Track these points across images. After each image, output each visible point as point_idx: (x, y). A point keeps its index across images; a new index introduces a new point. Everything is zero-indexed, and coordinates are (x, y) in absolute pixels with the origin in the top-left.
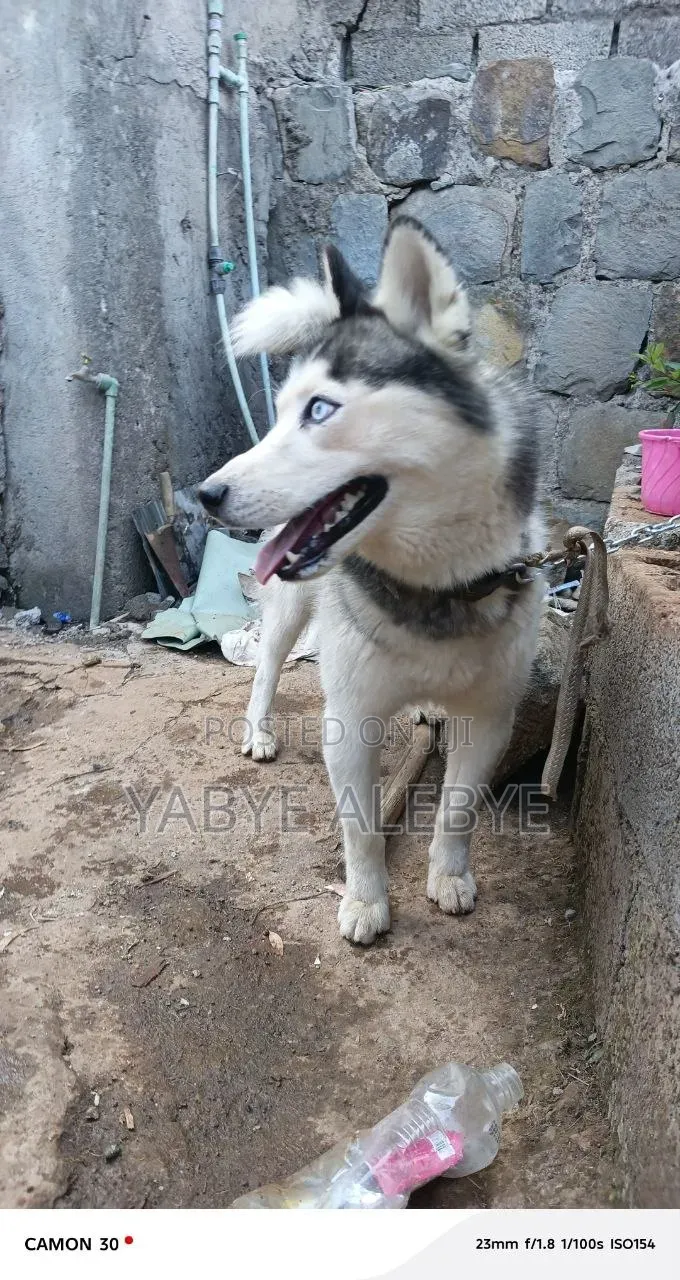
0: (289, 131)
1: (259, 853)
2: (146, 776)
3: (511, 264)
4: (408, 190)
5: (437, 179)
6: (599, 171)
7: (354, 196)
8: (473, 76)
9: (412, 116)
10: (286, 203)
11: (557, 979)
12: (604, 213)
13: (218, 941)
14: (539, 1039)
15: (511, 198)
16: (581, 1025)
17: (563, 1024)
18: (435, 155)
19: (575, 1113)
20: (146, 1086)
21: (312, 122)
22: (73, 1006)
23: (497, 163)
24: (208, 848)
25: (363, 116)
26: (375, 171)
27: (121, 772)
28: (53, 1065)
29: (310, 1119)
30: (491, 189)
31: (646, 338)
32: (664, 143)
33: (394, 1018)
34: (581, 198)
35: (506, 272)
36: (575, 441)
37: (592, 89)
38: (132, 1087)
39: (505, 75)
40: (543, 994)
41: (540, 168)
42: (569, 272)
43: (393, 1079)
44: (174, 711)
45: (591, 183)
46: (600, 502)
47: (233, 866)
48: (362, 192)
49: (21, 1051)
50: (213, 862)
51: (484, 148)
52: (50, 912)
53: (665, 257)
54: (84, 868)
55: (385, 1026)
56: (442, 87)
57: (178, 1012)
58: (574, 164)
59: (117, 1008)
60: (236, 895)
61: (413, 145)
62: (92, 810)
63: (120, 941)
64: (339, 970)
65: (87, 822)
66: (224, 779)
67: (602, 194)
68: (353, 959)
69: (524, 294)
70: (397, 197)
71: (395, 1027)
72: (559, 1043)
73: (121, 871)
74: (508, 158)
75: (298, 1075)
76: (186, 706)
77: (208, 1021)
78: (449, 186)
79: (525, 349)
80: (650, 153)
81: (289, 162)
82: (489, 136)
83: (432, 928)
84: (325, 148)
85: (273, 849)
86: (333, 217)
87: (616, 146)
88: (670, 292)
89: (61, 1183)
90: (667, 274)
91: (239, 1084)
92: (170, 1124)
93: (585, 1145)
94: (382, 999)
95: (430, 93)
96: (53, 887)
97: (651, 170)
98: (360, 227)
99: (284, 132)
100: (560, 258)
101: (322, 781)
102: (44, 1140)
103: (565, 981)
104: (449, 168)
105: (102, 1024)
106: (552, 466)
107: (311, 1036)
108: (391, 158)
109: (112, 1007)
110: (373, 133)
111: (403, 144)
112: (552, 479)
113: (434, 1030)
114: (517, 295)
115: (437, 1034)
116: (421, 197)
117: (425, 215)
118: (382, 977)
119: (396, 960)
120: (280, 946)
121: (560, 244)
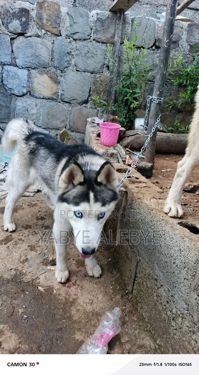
1: (23, 262)
3: (52, 63)
4: (17, 35)
5: (26, 33)
6: (75, 40)
8: (36, 3)
9: (17, 12)
11: (114, 279)
12: (77, 52)
13: (25, 294)
14: (115, 296)
15: (50, 43)
16: (123, 289)
17: (119, 290)
18: (25, 25)
19: (130, 312)
20: (28, 345)
23: (45, 32)
24: (7, 265)
26: (5, 27)
30: (44, 39)
31: (90, 89)
32: (92, 35)
33: (80, 300)
34: (70, 47)
35: (50, 65)
36: (74, 116)
37: (72, 15)
40: (112, 283)
41: (58, 36)
42: (69, 68)
43: (88, 318)
45: (73, 43)
46: (81, 133)
47: (18, 269)
48: (1, 34)
50: (11, 269)
51: (41, 27)
53: (94, 67)
55: (79, 304)
56: (27, 5)
57: (25, 320)
58: (68, 37)
59: (7, 325)
60: (23, 278)
61: (17, 21)
64: (61, 292)
66: (2, 241)
67: (76, 47)
68: (64, 288)
69: (56, 73)
70: (13, 37)
71: (82, 304)
72: (120, 295)
74: (49, 31)
75: (65, 326)
77: (35, 319)
78: (30, 36)
79: (58, 89)
80: (89, 37)
82: (42, 23)
83: (79, 273)
85: (27, 260)
87: (79, 33)
88: (96, 77)
90: (94, 72)
91: (51, 334)
93: (136, 319)
94: (75, 297)
95: (22, 6)
97: (89, 42)
98: (2, 45)
100: (66, 64)
101: (32, 234)
103: (116, 279)
104: (30, 30)
105: (6, 332)
106: (67, 123)
107: (63, 314)
108: (11, 24)
109: (6, 326)
110: (3, 15)
111: (14, 20)
112: (68, 126)
113: (91, 301)
114: (54, 73)
115: (92, 302)
116: (21, 38)
117: (23, 44)
118: (73, 290)
119: (74, 285)
120: (43, 290)
121: (66, 59)
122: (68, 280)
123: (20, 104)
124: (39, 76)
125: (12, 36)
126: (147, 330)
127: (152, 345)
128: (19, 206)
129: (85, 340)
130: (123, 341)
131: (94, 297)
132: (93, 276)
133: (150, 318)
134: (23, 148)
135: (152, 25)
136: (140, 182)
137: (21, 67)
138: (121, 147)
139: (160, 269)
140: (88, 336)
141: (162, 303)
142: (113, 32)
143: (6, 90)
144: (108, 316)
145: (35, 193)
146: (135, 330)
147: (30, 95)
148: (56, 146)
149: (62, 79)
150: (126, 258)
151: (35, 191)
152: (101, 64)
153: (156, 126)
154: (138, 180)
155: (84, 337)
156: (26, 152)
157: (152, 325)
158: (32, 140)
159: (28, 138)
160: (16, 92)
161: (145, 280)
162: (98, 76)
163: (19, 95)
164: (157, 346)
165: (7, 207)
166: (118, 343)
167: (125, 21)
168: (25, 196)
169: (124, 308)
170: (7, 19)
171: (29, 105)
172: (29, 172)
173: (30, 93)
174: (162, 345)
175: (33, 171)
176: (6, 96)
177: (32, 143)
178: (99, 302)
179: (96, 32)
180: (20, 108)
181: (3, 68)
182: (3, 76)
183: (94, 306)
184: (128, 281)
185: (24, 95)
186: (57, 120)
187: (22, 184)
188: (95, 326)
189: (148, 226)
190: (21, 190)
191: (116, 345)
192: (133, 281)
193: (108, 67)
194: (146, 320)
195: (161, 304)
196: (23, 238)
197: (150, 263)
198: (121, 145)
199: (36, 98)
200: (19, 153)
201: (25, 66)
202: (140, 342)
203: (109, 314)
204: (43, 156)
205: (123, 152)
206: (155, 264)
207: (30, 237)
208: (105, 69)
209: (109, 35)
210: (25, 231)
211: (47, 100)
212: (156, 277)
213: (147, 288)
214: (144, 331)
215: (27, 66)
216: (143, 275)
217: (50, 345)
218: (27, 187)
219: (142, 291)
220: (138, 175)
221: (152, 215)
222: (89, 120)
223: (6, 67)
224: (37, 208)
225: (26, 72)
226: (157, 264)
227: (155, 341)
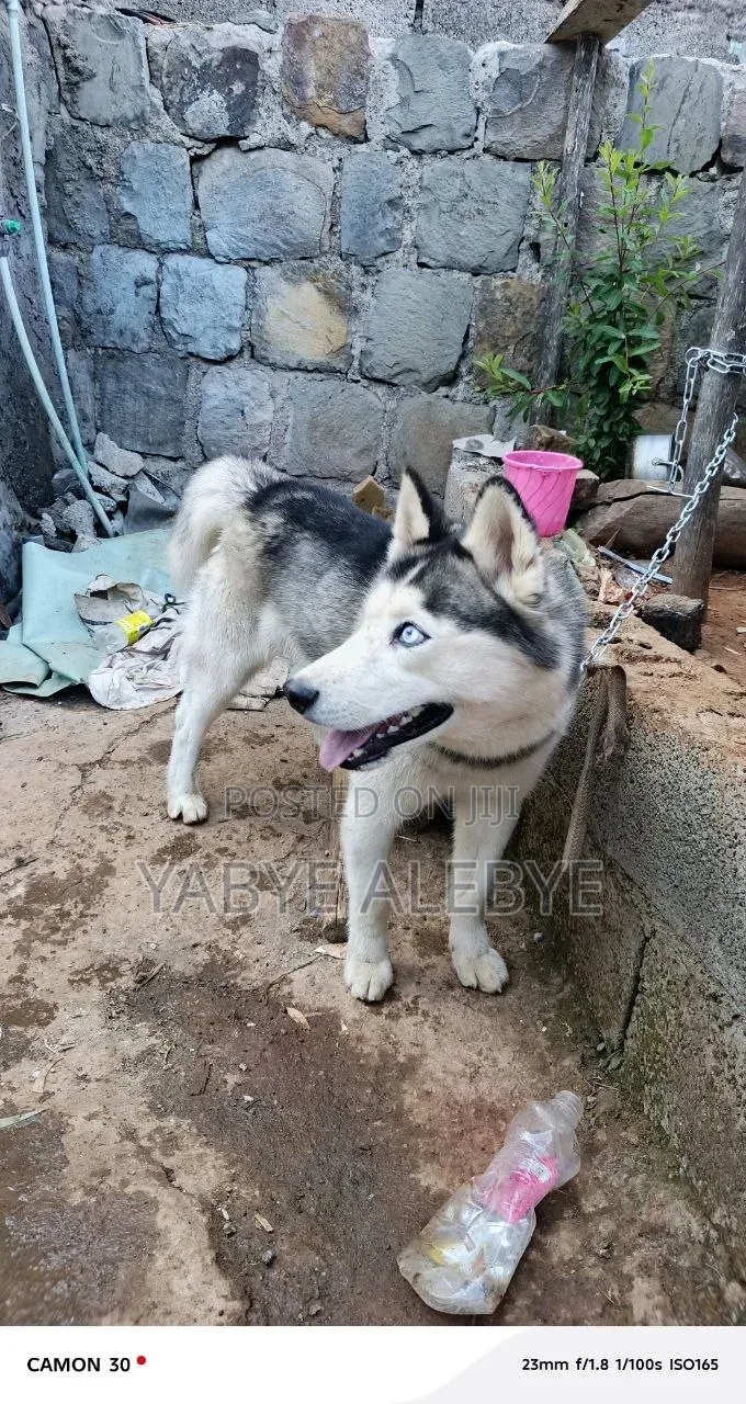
0: (67, 60)
1: (234, 926)
2: (78, 861)
3: (331, 241)
4: (213, 145)
5: (245, 138)
6: (418, 153)
7: (151, 147)
8: (281, 29)
9: (215, 63)
10: (65, 143)
11: (553, 1001)
12: (424, 198)
13: (243, 1028)
14: (559, 1057)
15: (325, 170)
16: (587, 1037)
17: (574, 1039)
18: (242, 110)
19: (614, 1115)
20: (261, 1188)
21: (96, 53)
22: (148, 1131)
23: (312, 130)
24: (183, 931)
25: (156, 54)
26: (173, 119)
27: (49, 862)
28: (170, 1195)
29: (412, 1176)
30: (305, 157)
31: (468, 331)
32: (480, 133)
33: (434, 1064)
34: (400, 180)
35: (326, 248)
36: (404, 431)
37: (409, 64)
38: (248, 1193)
39: (317, 33)
40: (547, 1016)
41: (357, 142)
42: (391, 256)
43: (461, 1122)
44: (74, 778)
45: (410, 166)
47: (217, 946)
48: (160, 142)
49: (130, 1190)
50: (195, 946)
51: (298, 112)
52: (64, 1039)
53: (485, 251)
54: (71, 982)
55: (430, 1075)
56: (248, 36)
57: (247, 1109)
58: (391, 143)
59: (190, 1121)
60: (235, 976)
61: (217, 96)
62: (42, 912)
63: (151, 1051)
64: (367, 1032)
65: (44, 929)
66: (164, 851)
67: (421, 178)
68: (375, 1018)
69: (346, 275)
70: (199, 152)
71: (440, 1075)
72: (578, 1058)
73: (109, 976)
74: (324, 126)
75: (381, 1140)
76: (84, 769)
77: (279, 1110)
78: (260, 148)
79: (349, 333)
80: (467, 143)
81: (67, 96)
82: (303, 98)
83: (428, 973)
84: (112, 86)
85: (245, 920)
86: (126, 167)
87: (432, 129)
88: (489, 286)
89: (241, 1298)
90: (485, 268)
91: (336, 1162)
92: (299, 1217)
93: (634, 1139)
94: (415, 1051)
95: (234, 41)
96: (51, 1010)
97: (468, 159)
98: (158, 182)
99: (60, 60)
100: (382, 241)
101: (262, 836)
102: (205, 1266)
103: (561, 1003)
104: (259, 127)
105: (186, 1141)
106: (381, 456)
107: (375, 1100)
108: (192, 108)
109: (185, 1123)
110: (168, 75)
111: (206, 93)
112: (382, 468)
113: (472, 1070)
114: (338, 275)
115: (477, 1072)
116: (227, 156)
117: (234, 177)
118: (407, 1030)
119: (411, 1010)
120: (304, 1021)
121: (381, 226)
122: (390, 994)
123: (217, 389)
124: (284, 287)
125: (195, 149)
126: (676, 1179)
127: (695, 1227)
128: (216, 741)
129: (451, 1191)
130: (588, 1208)
131: (482, 1058)
132: (478, 989)
133: (688, 1137)
134: (239, 535)
135: (711, 88)
136: (657, 659)
137: (224, 260)
138: (581, 543)
139: (729, 958)
140: (462, 1181)
141: (737, 1078)
142: (557, 118)
143: (171, 342)
144: (534, 1114)
145: (267, 700)
146: (633, 1173)
147: (252, 357)
148: (355, 530)
149: (367, 297)
150: (598, 929)
151: (270, 692)
152: (510, 237)
153: (723, 456)
154: (646, 652)
155: (450, 1184)
156: (249, 550)
157: (693, 1160)
158: (272, 509)
159: (257, 503)
160: (205, 348)
161: (674, 1001)
162: (498, 283)
163: (212, 358)
164: (714, 1234)
165: (177, 737)
166: (568, 1213)
167: (603, 78)
168: (233, 710)
169: (590, 1099)
170: (182, 90)
171: (248, 394)
172: (255, 622)
173: (252, 351)
174: (734, 1227)
175: (269, 618)
176: (171, 365)
177: (273, 520)
178: (502, 1074)
179: (497, 120)
180: (216, 403)
181: (161, 264)
182: (163, 293)
183: (484, 1085)
184: (604, 1007)
185: (230, 358)
186: (345, 445)
187: (232, 662)
188: (487, 1151)
189: (687, 808)
190: (228, 682)
191: (562, 1218)
192: (624, 1007)
193: (535, 247)
194: (675, 1142)
195: (732, 1080)
196: (233, 848)
197: (694, 940)
198: (581, 535)
199: (274, 367)
200: (227, 553)
201: (237, 253)
202: (649, 1215)
203: (538, 1109)
204: (307, 564)
205: (588, 558)
206: (713, 943)
207: (257, 844)
208: (525, 257)
209: (541, 132)
210: (238, 824)
211: (309, 376)
212: (713, 988)
213: (681, 1030)
214: (666, 1180)
215: (243, 254)
216: (665, 983)
217: (333, 1196)
218: (249, 673)
219: (659, 1040)
220: (650, 634)
221: (705, 766)
222: (460, 444)
223: (173, 261)
224: (277, 749)
225: (240, 274)
226: (721, 940)
227: (707, 1215)
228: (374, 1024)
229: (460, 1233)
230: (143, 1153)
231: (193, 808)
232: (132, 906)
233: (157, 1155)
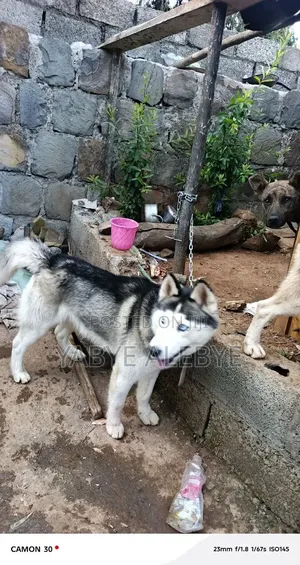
1: (59, 421)
3: (16, 118)
6: (52, 86)
12: (54, 104)
13: (82, 460)
15: (13, 88)
16: (189, 434)
17: (186, 435)
19: (207, 457)
20: (117, 514)
22: (72, 507)
23: (5, 71)
24: (43, 429)
28: (92, 526)
29: (158, 494)
30: (3, 82)
31: (75, 158)
32: (76, 81)
33: (148, 455)
34: (45, 96)
35: (14, 121)
36: (51, 197)
37: (46, 49)
38: (114, 517)
39: (5, 30)
40: (175, 429)
41: (25, 78)
42: (42, 126)
45: (48, 91)
46: (63, 220)
47: (57, 431)
50: (49, 433)
52: (24, 483)
53: (81, 127)
54: (13, 460)
55: (148, 458)
57: (99, 489)
58: (40, 80)
60: (69, 441)
63: (56, 479)
64: (123, 449)
66: (19, 397)
67: (53, 96)
69: (23, 132)
71: (152, 458)
72: (189, 441)
74: (11, 70)
75: (144, 485)
77: (109, 486)
79: (26, 156)
80: (72, 84)
82: (1, 58)
85: (62, 418)
87: (57, 77)
88: (83, 141)
90: (81, 134)
94: (140, 452)
96: (12, 474)
97: (72, 90)
100: (38, 120)
101: (53, 382)
103: (178, 424)
105: (86, 506)
106: (42, 206)
107: (136, 473)
109: (82, 500)
112: (43, 211)
113: (160, 454)
114: (19, 132)
118: (134, 445)
119: (133, 438)
120: (101, 451)
121: (38, 114)
122: (125, 434)
126: (231, 473)
127: (240, 485)
129: (171, 495)
130: (209, 488)
131: (161, 449)
133: (234, 460)
134: (48, 280)
135: (159, 75)
141: (251, 444)
142: (106, 79)
149: (33, 142)
152: (89, 124)
156: (53, 285)
157: (236, 467)
158: (60, 269)
159: (51, 265)
161: (225, 423)
162: (86, 140)
164: (246, 486)
167: (123, 67)
177: (62, 273)
179: (83, 77)
183: (166, 458)
184: (195, 424)
186: (25, 201)
192: (204, 424)
193: (100, 128)
194: (228, 462)
195: (249, 445)
196: (45, 390)
204: (82, 290)
208: (96, 131)
209: (101, 84)
211: (9, 173)
212: (240, 419)
222: (75, 202)
227: (243, 481)
228: (124, 446)
229: (182, 508)
230: (75, 515)
231: (25, 377)
232: (19, 423)
233: (79, 514)
